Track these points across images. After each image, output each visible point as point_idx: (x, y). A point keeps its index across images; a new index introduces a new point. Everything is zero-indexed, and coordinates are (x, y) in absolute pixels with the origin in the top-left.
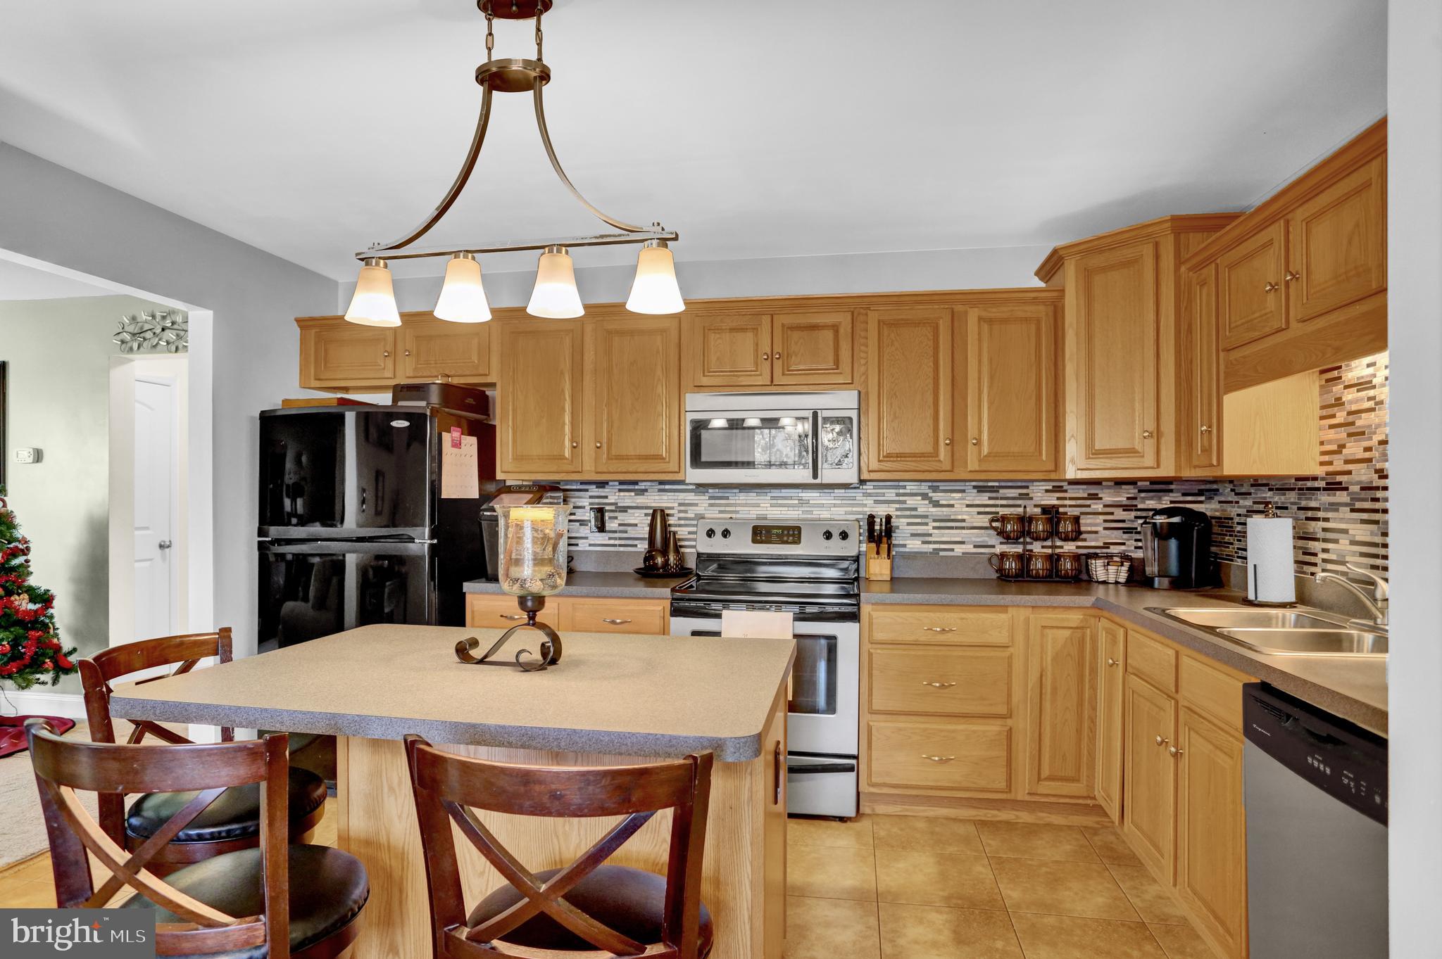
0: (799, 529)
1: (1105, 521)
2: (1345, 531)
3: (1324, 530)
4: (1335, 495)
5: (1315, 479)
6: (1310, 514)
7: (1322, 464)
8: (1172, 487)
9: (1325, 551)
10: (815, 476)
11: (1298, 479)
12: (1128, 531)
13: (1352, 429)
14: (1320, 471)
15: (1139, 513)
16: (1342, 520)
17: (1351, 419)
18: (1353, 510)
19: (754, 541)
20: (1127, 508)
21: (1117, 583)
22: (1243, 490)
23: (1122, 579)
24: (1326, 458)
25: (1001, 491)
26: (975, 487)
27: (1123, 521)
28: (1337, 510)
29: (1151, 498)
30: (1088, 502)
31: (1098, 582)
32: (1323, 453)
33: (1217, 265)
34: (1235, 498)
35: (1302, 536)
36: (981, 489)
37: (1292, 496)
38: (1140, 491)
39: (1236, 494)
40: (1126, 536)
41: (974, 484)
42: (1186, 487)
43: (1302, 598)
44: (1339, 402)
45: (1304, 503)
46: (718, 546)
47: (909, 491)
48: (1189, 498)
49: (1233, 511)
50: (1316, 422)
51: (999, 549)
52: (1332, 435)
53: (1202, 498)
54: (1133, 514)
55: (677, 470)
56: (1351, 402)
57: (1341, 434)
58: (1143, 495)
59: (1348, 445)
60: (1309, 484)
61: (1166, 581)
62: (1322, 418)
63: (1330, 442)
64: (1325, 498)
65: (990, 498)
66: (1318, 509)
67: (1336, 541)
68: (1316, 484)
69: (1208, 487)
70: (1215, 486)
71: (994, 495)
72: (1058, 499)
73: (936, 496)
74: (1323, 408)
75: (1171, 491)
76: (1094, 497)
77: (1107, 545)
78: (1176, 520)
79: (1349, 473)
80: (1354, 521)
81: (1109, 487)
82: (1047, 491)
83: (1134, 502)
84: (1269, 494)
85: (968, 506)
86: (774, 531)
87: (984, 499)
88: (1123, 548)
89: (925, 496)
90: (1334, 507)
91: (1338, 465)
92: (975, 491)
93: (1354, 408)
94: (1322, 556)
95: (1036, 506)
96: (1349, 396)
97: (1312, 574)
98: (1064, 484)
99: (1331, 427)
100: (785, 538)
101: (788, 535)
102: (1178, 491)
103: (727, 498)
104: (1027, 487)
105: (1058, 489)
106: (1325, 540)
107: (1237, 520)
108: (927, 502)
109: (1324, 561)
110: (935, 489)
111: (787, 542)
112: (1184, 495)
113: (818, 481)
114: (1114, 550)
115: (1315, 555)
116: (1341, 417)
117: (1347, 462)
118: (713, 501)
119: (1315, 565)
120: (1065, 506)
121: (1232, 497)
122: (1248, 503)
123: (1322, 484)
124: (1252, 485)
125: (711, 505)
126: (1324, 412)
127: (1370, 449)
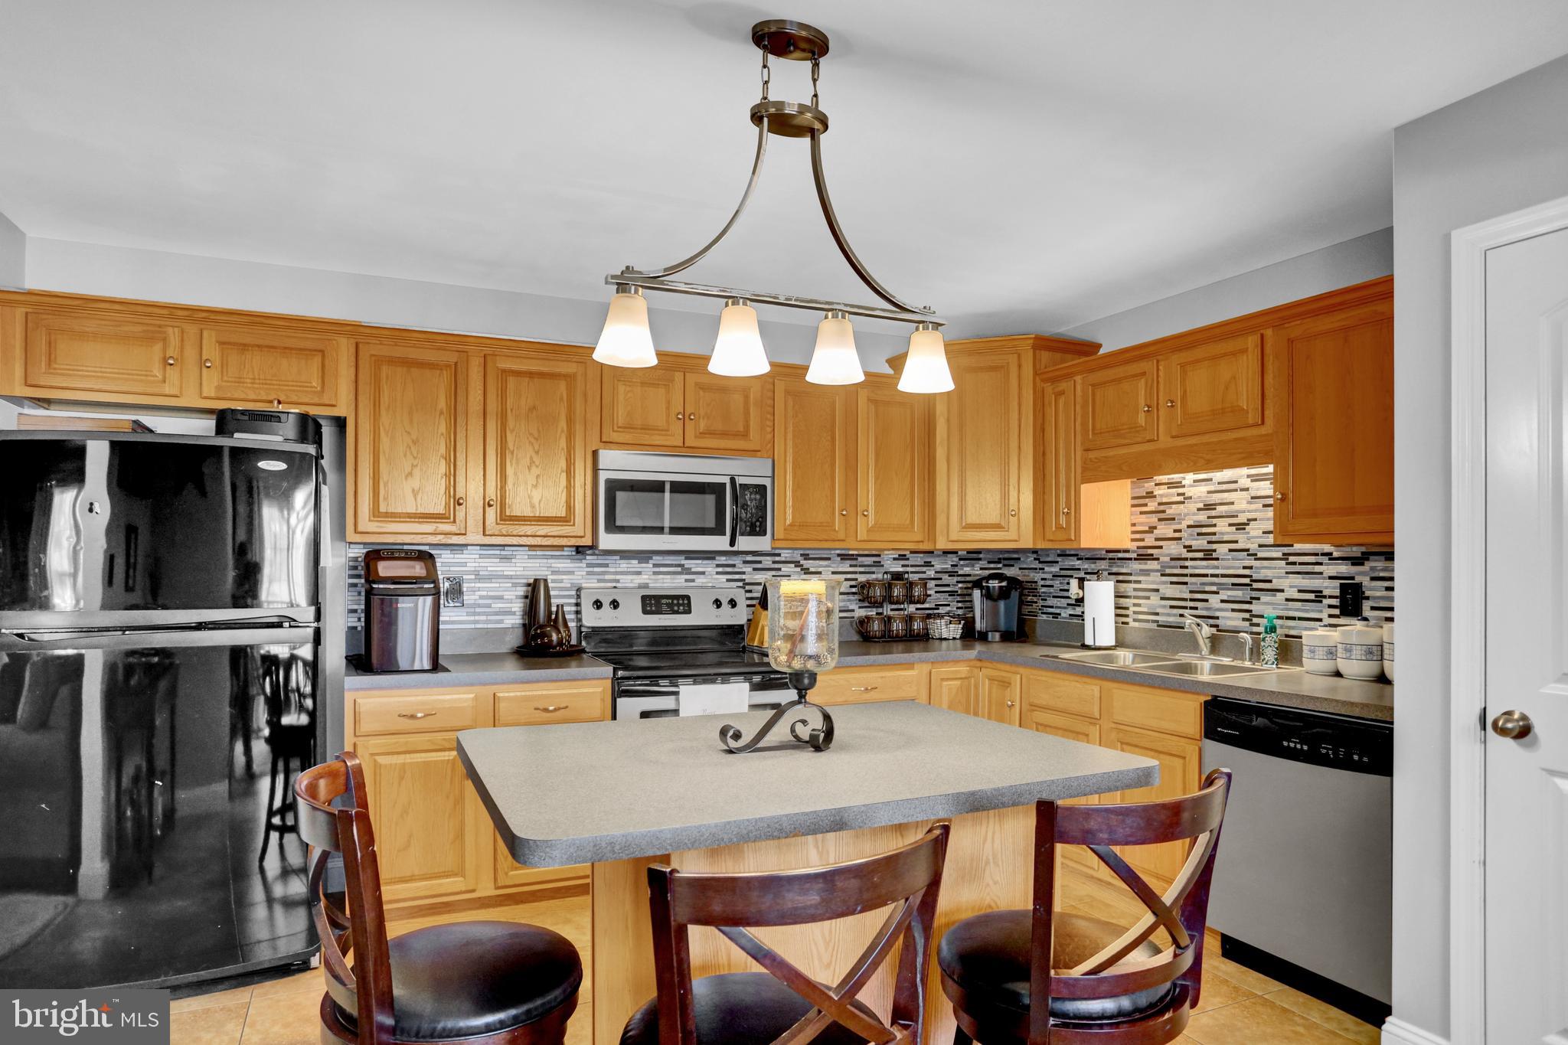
0: (688, 598)
1: (936, 585)
2: (1157, 590)
3: (1135, 590)
4: (1146, 564)
5: (1127, 551)
6: (1121, 578)
7: (1133, 540)
8: (981, 556)
9: (1135, 605)
10: (732, 543)
11: (1108, 551)
12: (952, 594)
13: (1162, 516)
14: (1133, 546)
15: (959, 579)
16: (1153, 582)
17: (1162, 508)
18: (1162, 575)
19: (645, 612)
20: (952, 574)
21: (954, 639)
22: (1049, 559)
23: (958, 637)
24: (1138, 536)
25: (860, 559)
26: (839, 555)
27: (948, 585)
28: (1149, 575)
29: (967, 566)
30: (924, 569)
31: (941, 639)
32: (1134, 532)
33: (1075, 381)
34: (1041, 566)
35: (1118, 596)
36: (844, 557)
37: (1103, 565)
38: (960, 559)
39: (1040, 562)
40: (950, 598)
41: (838, 552)
42: (990, 556)
43: (1120, 644)
44: (1150, 495)
45: (1115, 570)
46: (606, 619)
47: (783, 559)
48: (992, 566)
49: (1037, 576)
50: (1128, 509)
51: (860, 613)
52: (1143, 518)
53: (1000, 566)
54: (956, 579)
55: (582, 534)
56: (1161, 496)
57: (1153, 519)
58: (962, 562)
59: (1158, 527)
60: (1120, 555)
61: (997, 636)
62: (1133, 506)
63: (1142, 524)
64: (1136, 566)
65: (851, 566)
66: (1131, 574)
67: (1148, 598)
68: (1127, 555)
69: (1006, 556)
70: (1015, 556)
71: (854, 563)
72: (903, 566)
73: (806, 564)
74: (1134, 498)
75: (980, 559)
76: (928, 564)
77: (937, 607)
78: (1004, 584)
79: (1161, 547)
80: (1164, 583)
81: (939, 556)
82: (895, 559)
83: (956, 569)
84: (1079, 562)
85: (833, 573)
86: (664, 601)
87: (845, 567)
88: (948, 608)
89: (797, 564)
90: (1146, 572)
91: (1150, 540)
92: (839, 559)
93: (1165, 500)
94: (1132, 609)
95: (886, 573)
96: (1158, 492)
97: (1127, 623)
98: (907, 553)
99: (1141, 513)
100: (676, 608)
101: (679, 605)
102: (985, 559)
103: (607, 565)
104: (879, 556)
105: (902, 557)
106: (1136, 597)
107: (1042, 583)
108: (799, 569)
109: (1135, 613)
110: (806, 557)
111: (677, 612)
112: (989, 562)
113: (735, 549)
114: (942, 610)
115: (1127, 608)
116: (1152, 505)
117: (1157, 539)
118: (591, 569)
119: (1127, 616)
120: (908, 573)
121: (1036, 565)
122: (1055, 569)
123: (1134, 555)
124: (1059, 555)
125: (589, 573)
126: (1136, 502)
127: (1180, 531)
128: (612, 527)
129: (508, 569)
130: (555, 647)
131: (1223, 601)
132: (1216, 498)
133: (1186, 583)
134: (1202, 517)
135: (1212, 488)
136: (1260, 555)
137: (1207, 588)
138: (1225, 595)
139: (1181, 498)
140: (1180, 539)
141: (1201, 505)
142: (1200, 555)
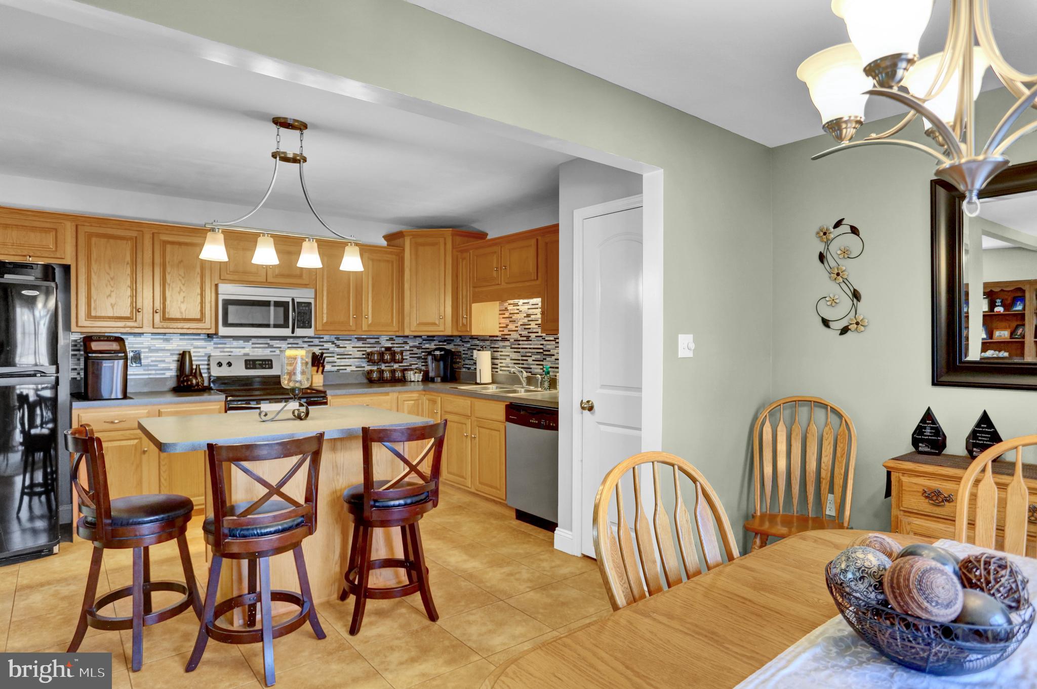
0: (271, 361)
1: (410, 354)
2: (509, 356)
3: (501, 355)
4: (505, 343)
5: (497, 336)
6: (495, 350)
7: (500, 331)
8: (435, 338)
9: (501, 363)
10: (293, 332)
11: (490, 336)
12: (419, 358)
13: (511, 319)
14: (499, 334)
15: (423, 350)
16: (507, 352)
17: (511, 316)
18: (511, 348)
19: (247, 368)
20: (418, 348)
21: (418, 381)
22: (466, 340)
23: (420, 380)
24: (501, 329)
25: (368, 340)
26: (356, 338)
27: (417, 354)
28: (505, 348)
29: (427, 344)
30: (403, 345)
31: (411, 381)
32: (500, 327)
33: (470, 253)
34: (463, 344)
35: (493, 358)
36: (359, 339)
37: (488, 343)
38: (424, 340)
39: (463, 342)
40: (418, 360)
41: (356, 336)
42: (440, 339)
43: (493, 382)
44: (506, 309)
45: (493, 346)
46: (225, 372)
47: (325, 340)
48: (441, 343)
49: (461, 349)
50: (497, 316)
51: (368, 368)
52: (503, 321)
53: (445, 343)
54: (421, 350)
55: (209, 327)
56: (511, 310)
57: (507, 321)
58: (424, 342)
59: (509, 325)
60: (495, 338)
61: (439, 379)
62: (500, 314)
63: (503, 323)
64: (501, 344)
65: (363, 344)
66: (498, 348)
67: (505, 359)
68: (498, 339)
69: (448, 338)
70: (452, 338)
71: (365, 342)
72: (392, 344)
73: (338, 342)
74: (500, 311)
75: (434, 340)
76: (406, 343)
77: (411, 365)
78: (442, 353)
79: (510, 335)
80: (512, 352)
81: (411, 338)
82: (387, 340)
83: (421, 345)
84: (478, 342)
85: (353, 347)
86: (257, 362)
87: (360, 344)
88: (417, 366)
89: (333, 343)
90: (504, 347)
91: (506, 332)
92: (356, 340)
93: (512, 312)
94: (500, 365)
95: (382, 347)
96: (510, 307)
97: (497, 372)
98: (394, 337)
99: (503, 318)
100: (264, 366)
101: (266, 364)
102: (437, 340)
103: (225, 344)
104: (378, 338)
105: (391, 339)
106: (501, 359)
107: (463, 352)
108: (334, 345)
109: (501, 366)
110: (338, 339)
111: (265, 368)
112: (439, 342)
113: (294, 335)
114: (413, 367)
115: (497, 365)
116: (507, 315)
117: (509, 331)
118: (216, 346)
119: (497, 368)
120: (394, 347)
121: (461, 343)
122: (468, 345)
123: (500, 339)
124: (470, 338)
125: (215, 348)
126: (501, 312)
127: (517, 327)
128: (226, 324)
129: (168, 346)
130: (195, 387)
131: (533, 360)
132: (531, 311)
133: (519, 352)
134: (526, 320)
135: (529, 307)
136: (547, 339)
137: (528, 354)
138: (534, 357)
139: (517, 311)
140: (517, 331)
141: (525, 315)
142: (525, 339)
